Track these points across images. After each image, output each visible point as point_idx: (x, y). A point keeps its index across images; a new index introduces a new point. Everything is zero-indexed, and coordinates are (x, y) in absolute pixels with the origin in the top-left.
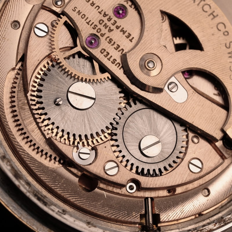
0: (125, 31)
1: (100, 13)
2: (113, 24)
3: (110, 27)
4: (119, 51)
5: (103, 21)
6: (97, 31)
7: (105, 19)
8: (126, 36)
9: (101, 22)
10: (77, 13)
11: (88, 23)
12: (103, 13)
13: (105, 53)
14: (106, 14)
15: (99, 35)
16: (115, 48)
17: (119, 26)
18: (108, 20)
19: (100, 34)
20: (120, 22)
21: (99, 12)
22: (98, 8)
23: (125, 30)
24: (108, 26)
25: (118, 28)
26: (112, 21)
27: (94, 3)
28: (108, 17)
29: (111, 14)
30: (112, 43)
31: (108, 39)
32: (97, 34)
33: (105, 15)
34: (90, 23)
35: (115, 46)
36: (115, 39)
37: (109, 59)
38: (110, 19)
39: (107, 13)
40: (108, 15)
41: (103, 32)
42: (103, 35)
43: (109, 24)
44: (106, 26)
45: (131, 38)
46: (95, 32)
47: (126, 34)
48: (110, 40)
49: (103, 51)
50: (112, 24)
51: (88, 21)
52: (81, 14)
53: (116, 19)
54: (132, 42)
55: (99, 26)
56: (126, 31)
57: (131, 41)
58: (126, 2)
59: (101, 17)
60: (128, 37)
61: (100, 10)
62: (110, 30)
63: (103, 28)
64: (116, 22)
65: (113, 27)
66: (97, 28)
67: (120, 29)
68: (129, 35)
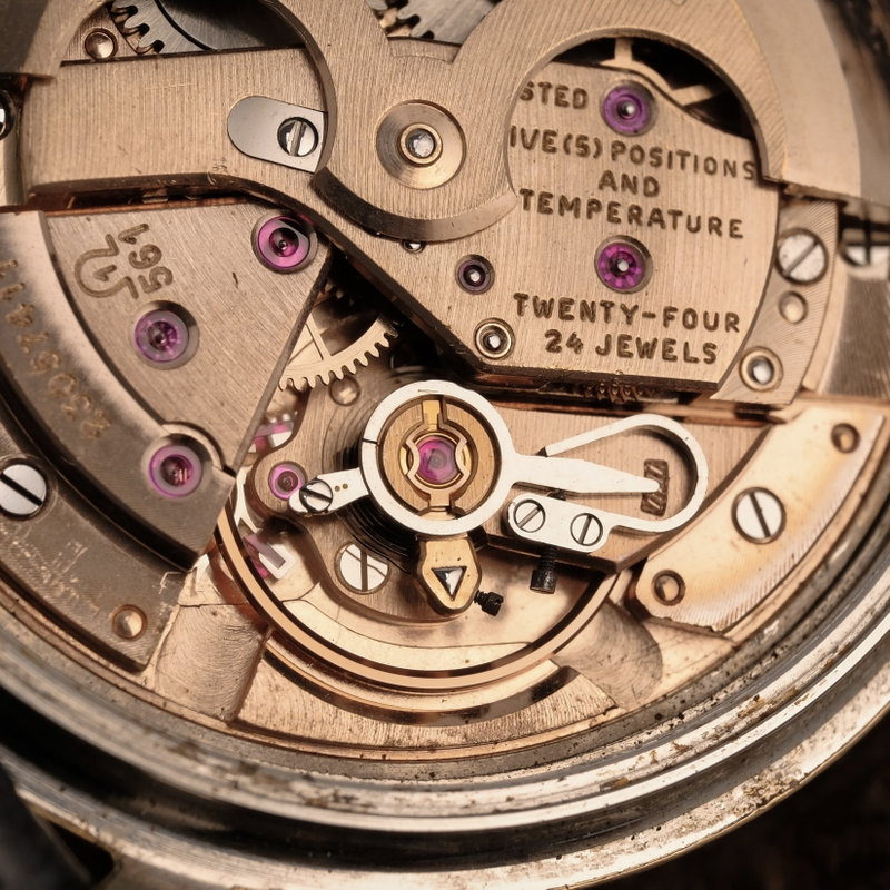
0: (566, 212)
1: (676, 214)
2: (613, 206)
3: (615, 189)
4: (537, 132)
5: (647, 194)
6: (639, 148)
7: (648, 206)
8: (550, 196)
9: (651, 188)
10: (735, 163)
11: (684, 155)
12: (668, 220)
13: (569, 97)
14: (656, 221)
15: (630, 142)
16: (554, 134)
17: (594, 214)
18: (638, 208)
19: (629, 147)
20: (600, 230)
21: (680, 213)
22: (694, 225)
23: (570, 215)
24: (623, 190)
25: (594, 206)
26: (622, 214)
27: (714, 233)
28: (645, 218)
29: (646, 235)
30: (572, 145)
31: (593, 148)
32: (636, 141)
33: (657, 218)
34: (677, 160)
35: (558, 142)
36: (574, 164)
37: (546, 87)
38: (635, 213)
39: (656, 226)
40: (650, 224)
41: (624, 158)
42: (618, 149)
43: (627, 199)
44: (629, 184)
45: (534, 201)
46: (647, 142)
47: (554, 204)
48: (586, 148)
49: (581, 98)
50: (618, 205)
51: (689, 162)
52: (720, 168)
53: (619, 230)
54: (523, 192)
55: (645, 170)
56: (562, 214)
57: (527, 193)
58: (630, 307)
59: (664, 202)
60: (544, 198)
61: (682, 221)
62: (607, 180)
63: (632, 170)
64: (612, 218)
65: (607, 196)
66: (648, 159)
67: (584, 208)
68: (544, 208)
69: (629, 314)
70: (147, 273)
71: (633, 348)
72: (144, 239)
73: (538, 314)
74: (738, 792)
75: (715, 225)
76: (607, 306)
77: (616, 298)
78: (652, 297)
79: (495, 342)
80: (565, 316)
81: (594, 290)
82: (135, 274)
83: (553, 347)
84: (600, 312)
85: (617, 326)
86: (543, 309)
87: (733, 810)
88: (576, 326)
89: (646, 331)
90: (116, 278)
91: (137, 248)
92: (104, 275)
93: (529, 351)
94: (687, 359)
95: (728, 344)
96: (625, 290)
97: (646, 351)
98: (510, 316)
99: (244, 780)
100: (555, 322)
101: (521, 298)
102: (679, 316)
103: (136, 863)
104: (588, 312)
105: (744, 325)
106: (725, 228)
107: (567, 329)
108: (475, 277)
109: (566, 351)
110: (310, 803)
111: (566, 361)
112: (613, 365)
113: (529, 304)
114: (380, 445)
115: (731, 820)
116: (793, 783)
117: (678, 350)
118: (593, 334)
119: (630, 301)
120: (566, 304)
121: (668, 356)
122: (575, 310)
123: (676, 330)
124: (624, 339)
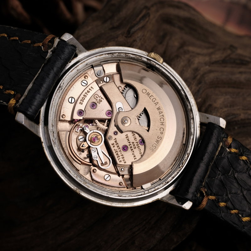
1: (133, 152)
4: (134, 133)
7: (133, 148)
9: (135, 148)
11: (140, 150)
12: (132, 151)
15: (138, 143)
20: (128, 144)
23: (127, 140)
25: (130, 142)
26: (130, 146)
28: (131, 148)
29: (129, 149)
30: (135, 138)
31: (136, 140)
32: (139, 144)
33: (132, 150)
34: (139, 149)
35: (134, 136)
36: (133, 139)
38: (131, 147)
41: (136, 144)
42: (137, 143)
43: (132, 146)
44: (134, 145)
45: (127, 136)
46: (139, 145)
47: (127, 138)
51: (140, 151)
52: (141, 154)
53: (128, 146)
55: (136, 146)
57: (127, 135)
59: (134, 150)
60: (128, 137)
61: (133, 153)
62: (133, 143)
63: (136, 145)
64: (129, 145)
65: (131, 144)
67: (129, 142)
68: (126, 137)
69: (120, 151)
70: (99, 101)
71: (117, 153)
72: (102, 100)
73: (115, 141)
74: (76, 188)
75: (135, 156)
76: (120, 148)
77: (121, 149)
78: (123, 153)
79: (110, 138)
80: (116, 144)
81: (121, 146)
82: (98, 100)
83: (112, 144)
84: (119, 148)
85: (118, 150)
86: (116, 142)
87: (74, 188)
88: (116, 146)
89: (119, 153)
90: (97, 98)
91: (101, 99)
92: (96, 97)
93: (111, 142)
94: (119, 159)
95: (122, 163)
96: (122, 150)
97: (117, 154)
98: (113, 139)
99: (52, 132)
100: (115, 143)
101: (116, 139)
102: (123, 156)
103: (39, 127)
104: (118, 146)
105: (125, 164)
106: (135, 158)
107: (115, 145)
108: (116, 133)
109: (113, 146)
110: (53, 140)
111: (112, 146)
112: (114, 152)
113: (115, 140)
114: (94, 132)
115: (73, 188)
116: (80, 193)
117: (119, 158)
118: (116, 148)
119: (121, 150)
120: (118, 144)
121: (118, 157)
122: (117, 145)
123: (121, 157)
124: (117, 151)
